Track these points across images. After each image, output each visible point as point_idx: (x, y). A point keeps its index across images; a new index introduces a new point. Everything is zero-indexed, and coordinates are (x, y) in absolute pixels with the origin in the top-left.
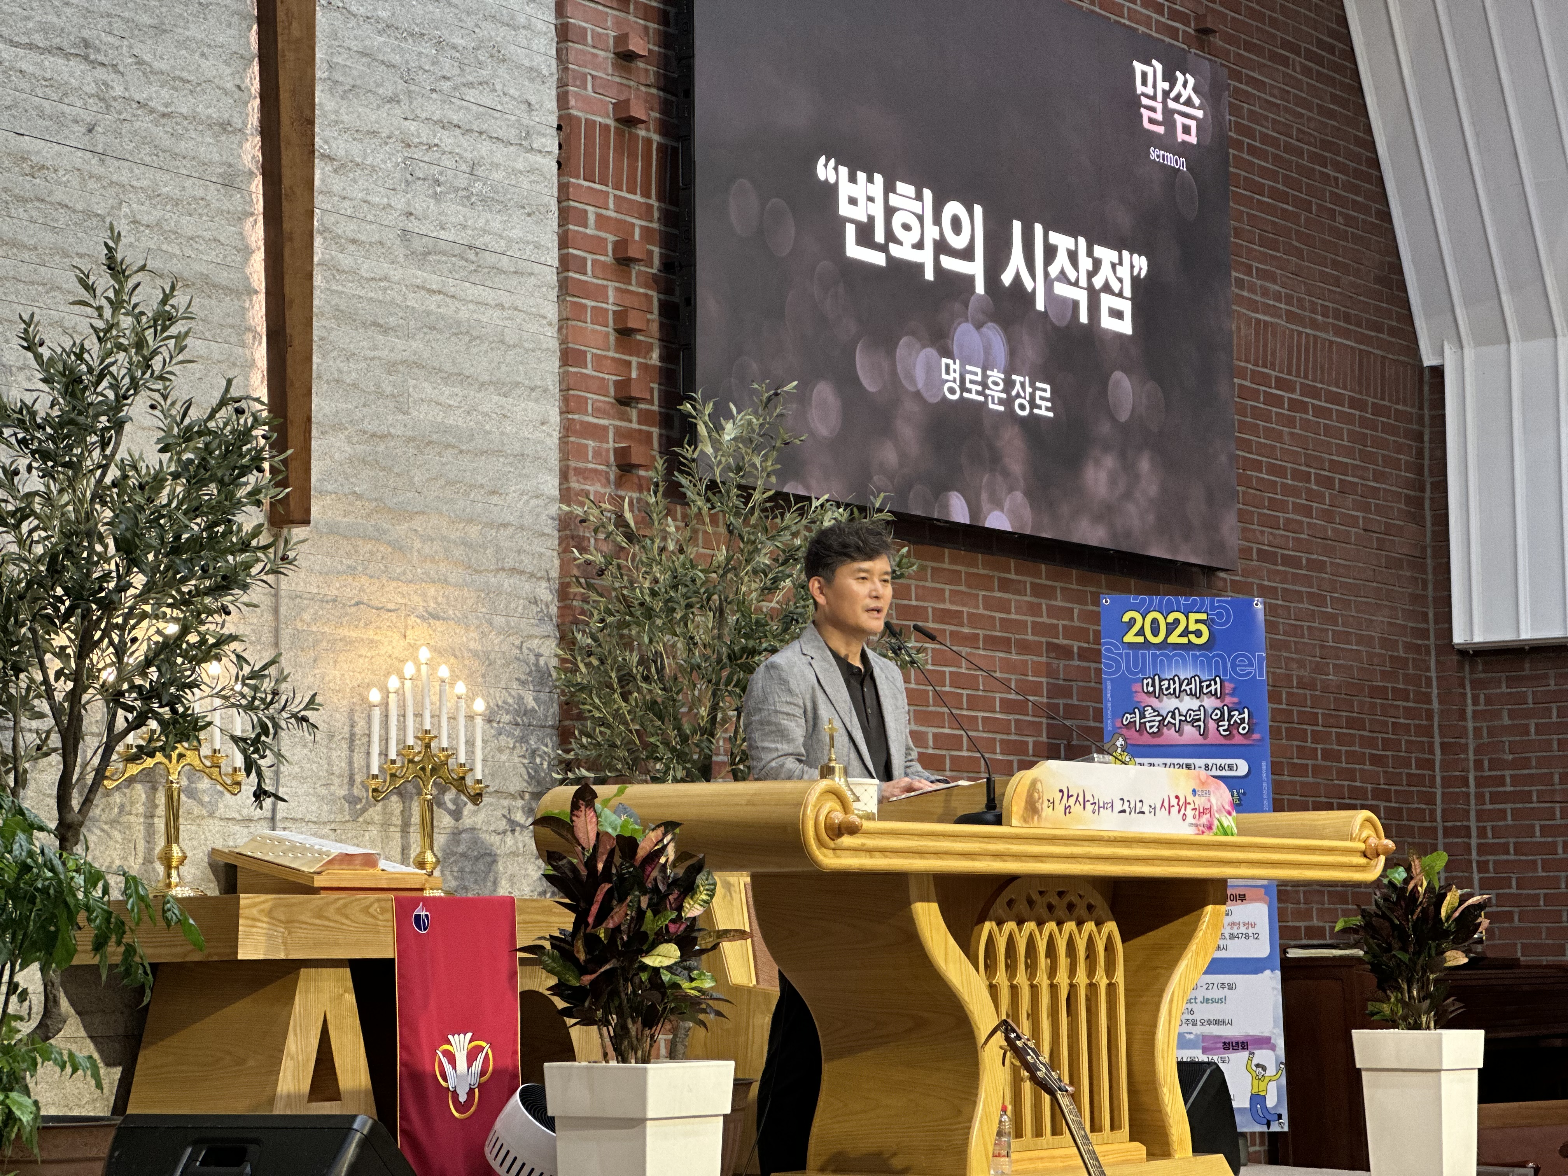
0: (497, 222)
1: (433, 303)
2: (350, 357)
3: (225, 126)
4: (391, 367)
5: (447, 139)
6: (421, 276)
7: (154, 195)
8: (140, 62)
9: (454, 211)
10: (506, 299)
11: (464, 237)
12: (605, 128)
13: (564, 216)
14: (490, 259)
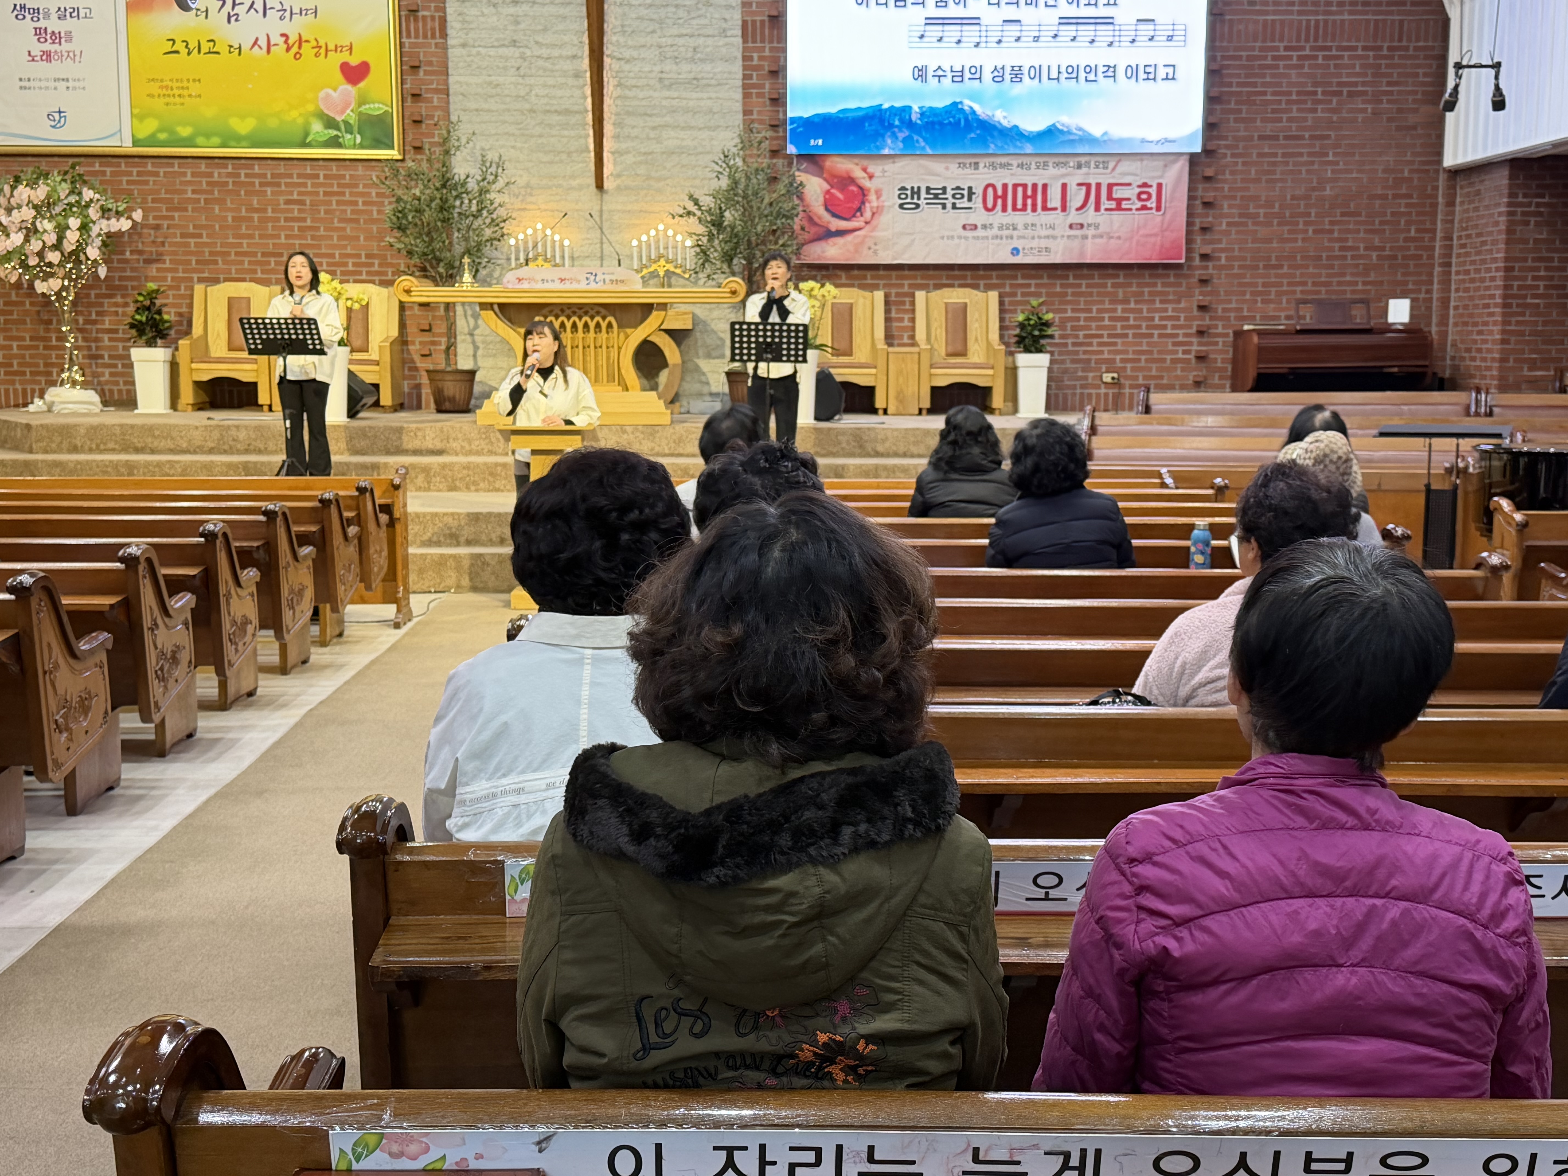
0: (708, 67)
1: (675, 103)
2: (634, 127)
3: (574, 57)
4: (654, 128)
5: (681, 41)
6: (667, 93)
7: (545, 86)
8: (537, 43)
9: (685, 67)
10: (713, 95)
11: (692, 76)
12: (762, 22)
13: (745, 58)
14: (704, 82)
